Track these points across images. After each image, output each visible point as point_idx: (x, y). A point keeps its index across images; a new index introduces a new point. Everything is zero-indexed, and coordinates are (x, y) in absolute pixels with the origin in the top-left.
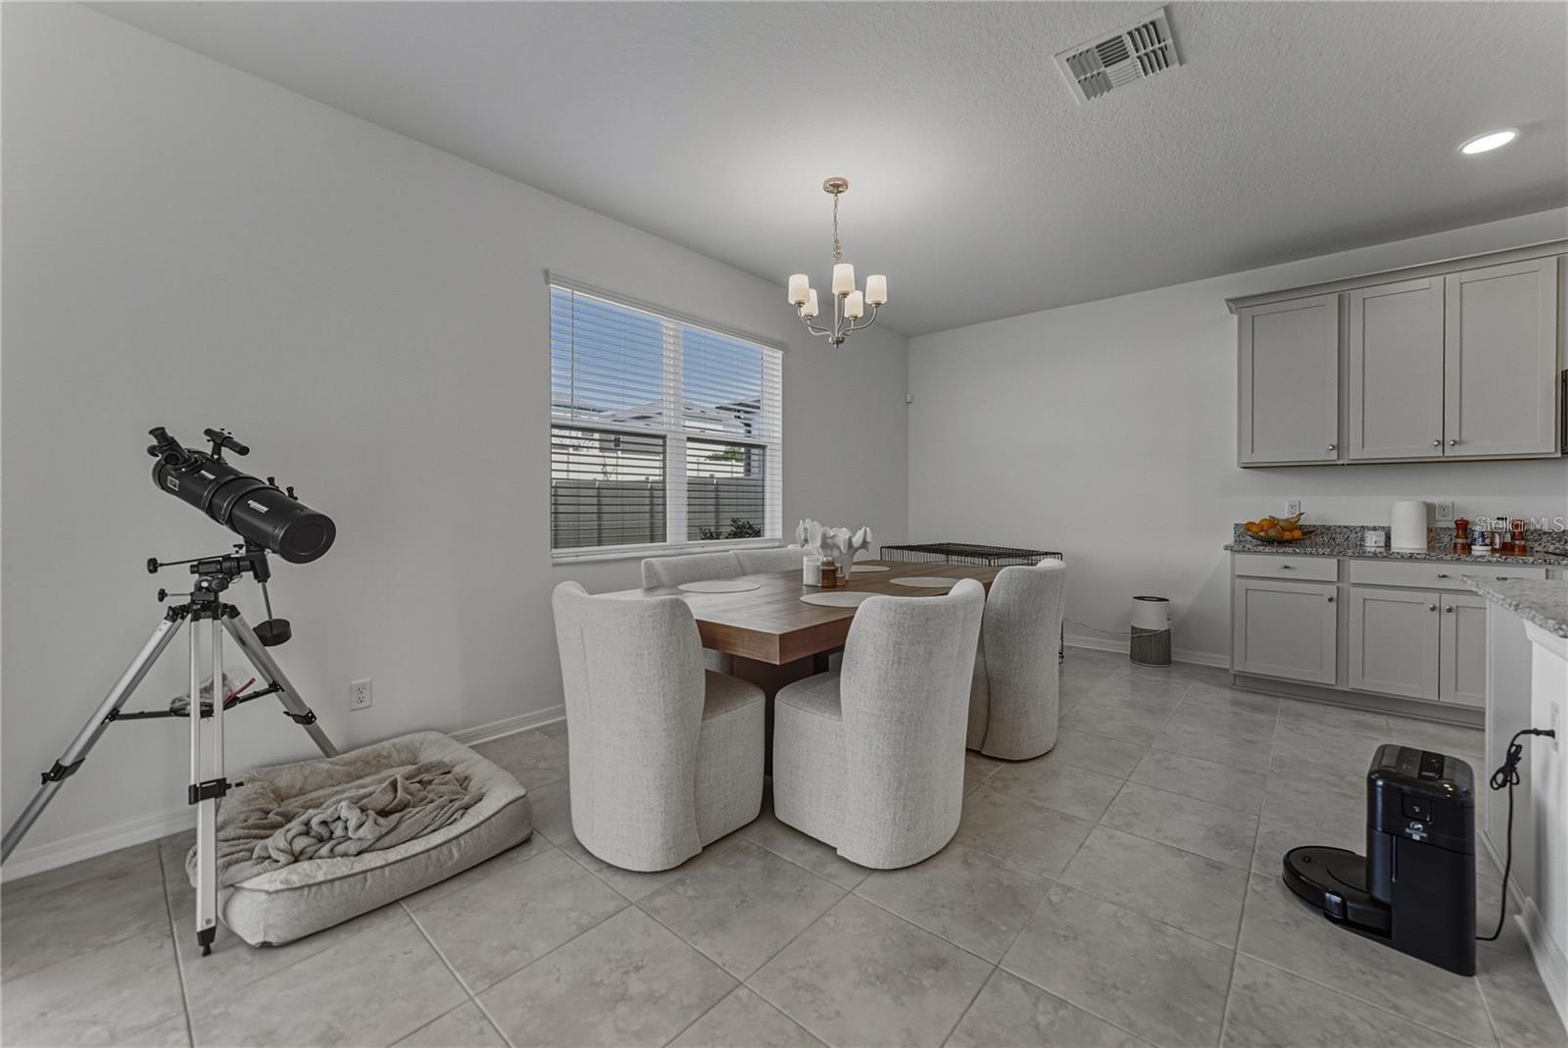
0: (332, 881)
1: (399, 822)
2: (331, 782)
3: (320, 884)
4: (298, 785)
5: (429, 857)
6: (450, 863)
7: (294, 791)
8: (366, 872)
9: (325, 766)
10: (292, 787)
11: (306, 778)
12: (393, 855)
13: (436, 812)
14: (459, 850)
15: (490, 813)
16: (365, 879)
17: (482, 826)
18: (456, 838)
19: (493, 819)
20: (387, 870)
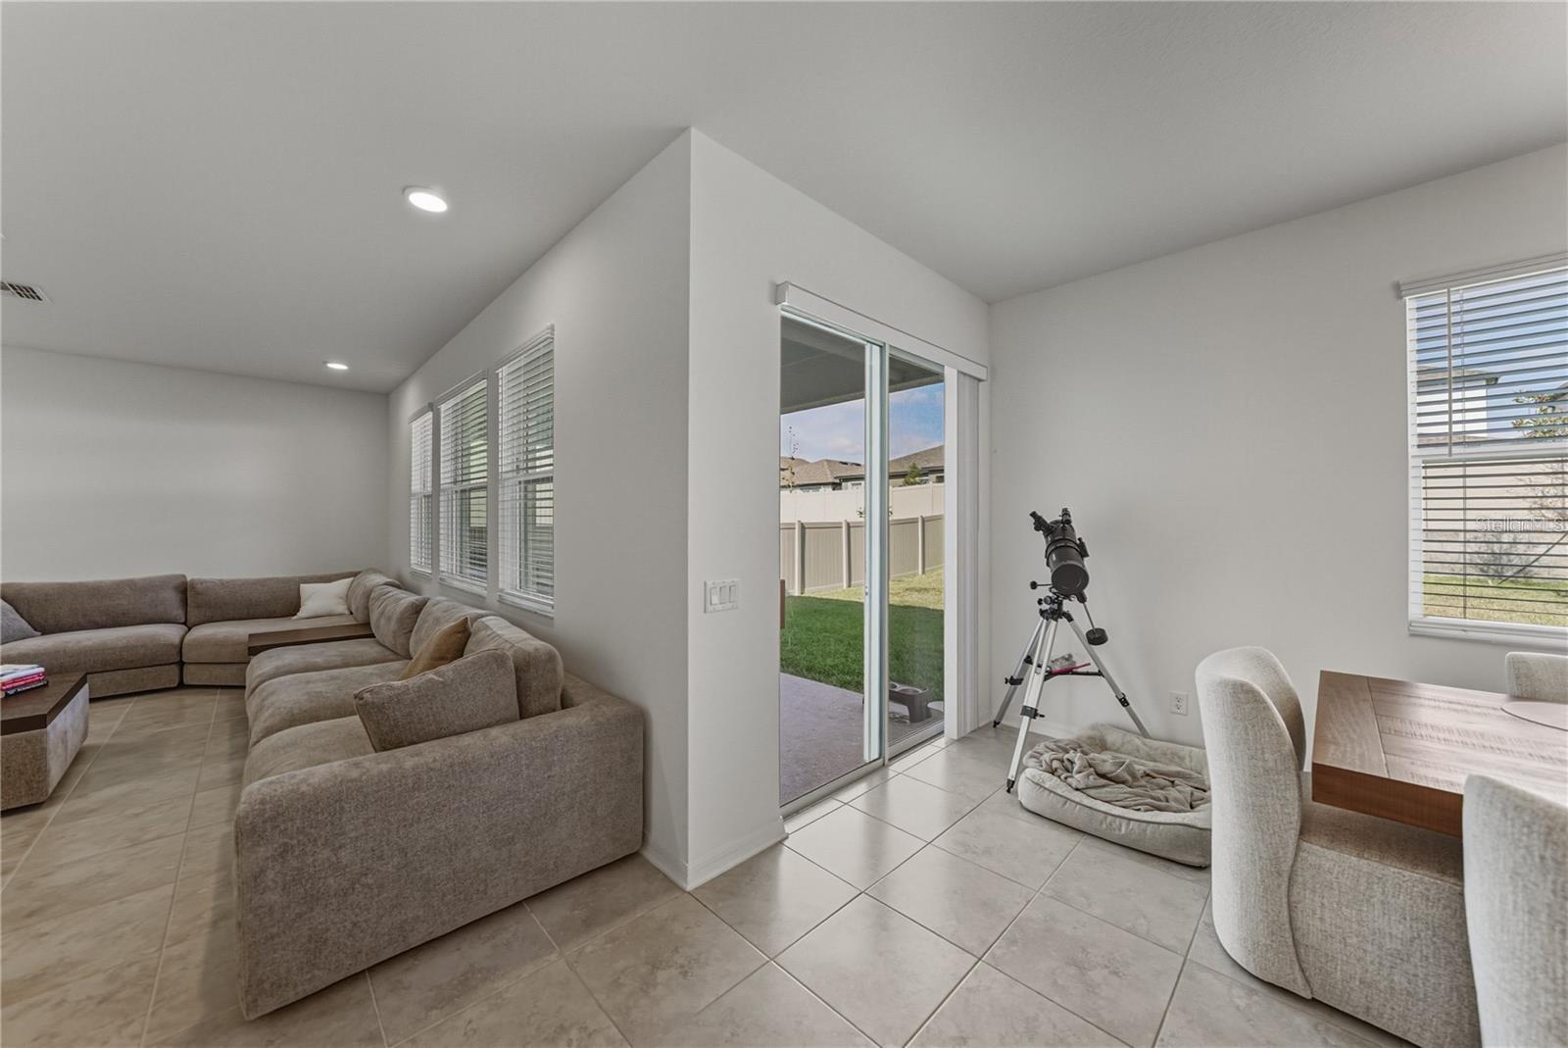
0: (1051, 792)
1: (1104, 786)
2: (1137, 754)
3: (1045, 789)
4: (1118, 745)
5: (1106, 819)
6: (1117, 832)
7: (1115, 748)
8: (1068, 799)
9: (1137, 741)
10: (1114, 744)
11: (1123, 744)
12: (1088, 801)
13: (1127, 795)
14: (1127, 828)
15: (1163, 821)
16: (1066, 803)
17: (1151, 825)
18: (1130, 820)
19: (1161, 827)
20: (1078, 806)
